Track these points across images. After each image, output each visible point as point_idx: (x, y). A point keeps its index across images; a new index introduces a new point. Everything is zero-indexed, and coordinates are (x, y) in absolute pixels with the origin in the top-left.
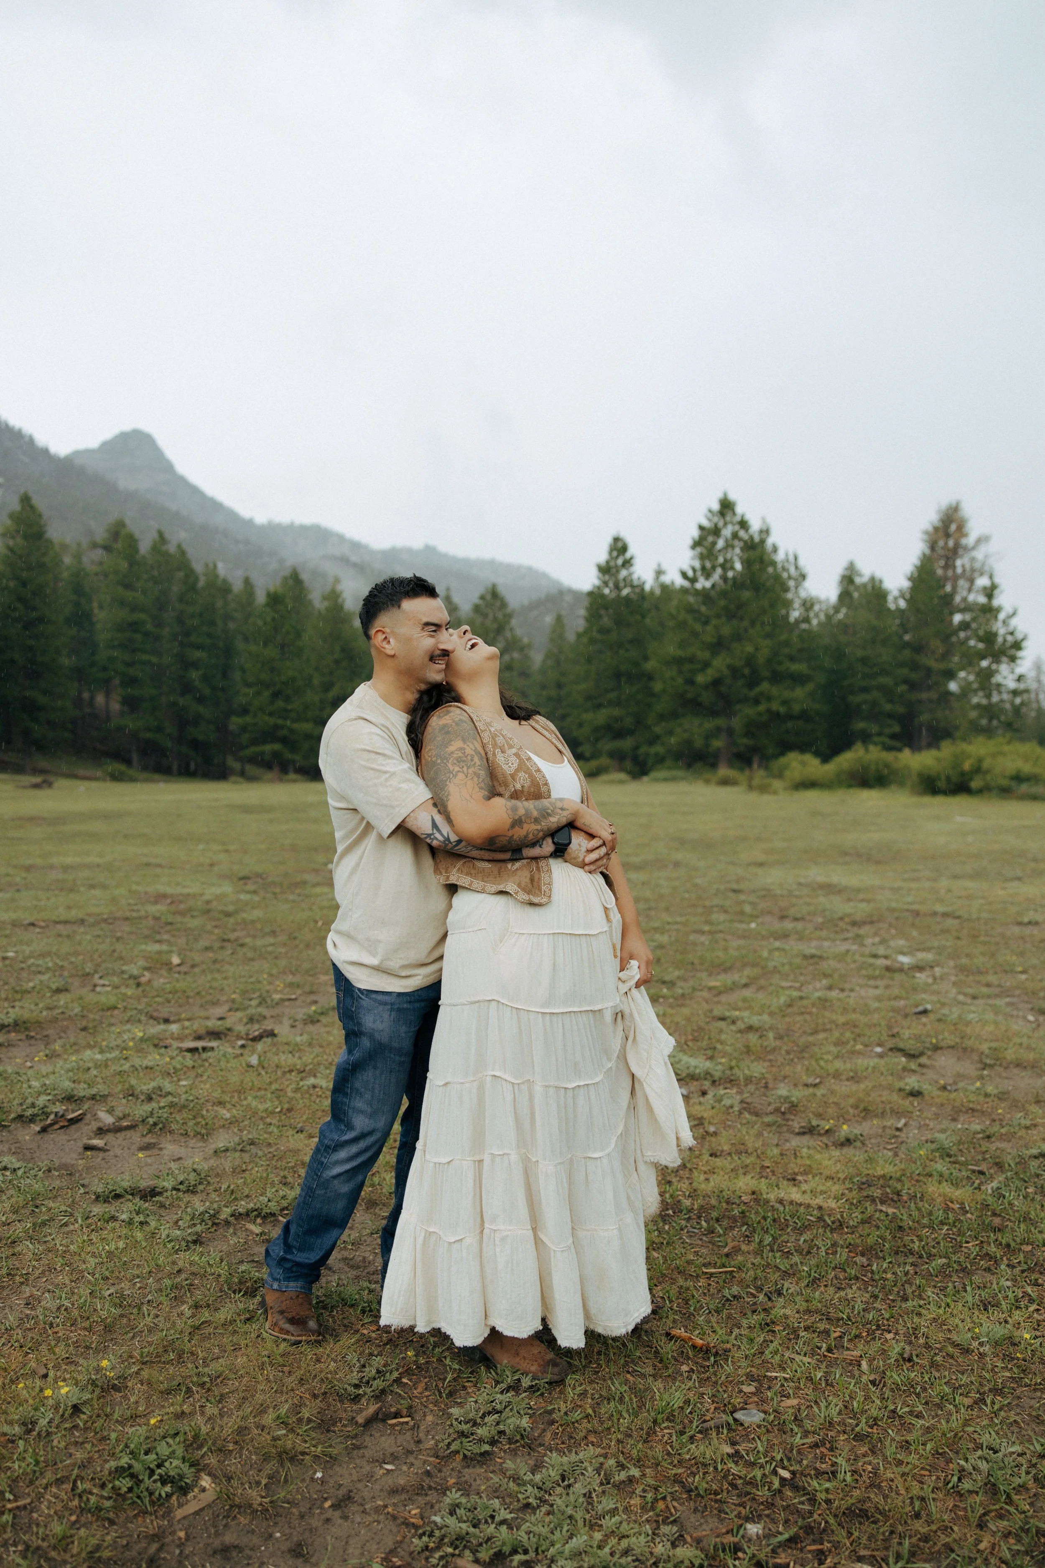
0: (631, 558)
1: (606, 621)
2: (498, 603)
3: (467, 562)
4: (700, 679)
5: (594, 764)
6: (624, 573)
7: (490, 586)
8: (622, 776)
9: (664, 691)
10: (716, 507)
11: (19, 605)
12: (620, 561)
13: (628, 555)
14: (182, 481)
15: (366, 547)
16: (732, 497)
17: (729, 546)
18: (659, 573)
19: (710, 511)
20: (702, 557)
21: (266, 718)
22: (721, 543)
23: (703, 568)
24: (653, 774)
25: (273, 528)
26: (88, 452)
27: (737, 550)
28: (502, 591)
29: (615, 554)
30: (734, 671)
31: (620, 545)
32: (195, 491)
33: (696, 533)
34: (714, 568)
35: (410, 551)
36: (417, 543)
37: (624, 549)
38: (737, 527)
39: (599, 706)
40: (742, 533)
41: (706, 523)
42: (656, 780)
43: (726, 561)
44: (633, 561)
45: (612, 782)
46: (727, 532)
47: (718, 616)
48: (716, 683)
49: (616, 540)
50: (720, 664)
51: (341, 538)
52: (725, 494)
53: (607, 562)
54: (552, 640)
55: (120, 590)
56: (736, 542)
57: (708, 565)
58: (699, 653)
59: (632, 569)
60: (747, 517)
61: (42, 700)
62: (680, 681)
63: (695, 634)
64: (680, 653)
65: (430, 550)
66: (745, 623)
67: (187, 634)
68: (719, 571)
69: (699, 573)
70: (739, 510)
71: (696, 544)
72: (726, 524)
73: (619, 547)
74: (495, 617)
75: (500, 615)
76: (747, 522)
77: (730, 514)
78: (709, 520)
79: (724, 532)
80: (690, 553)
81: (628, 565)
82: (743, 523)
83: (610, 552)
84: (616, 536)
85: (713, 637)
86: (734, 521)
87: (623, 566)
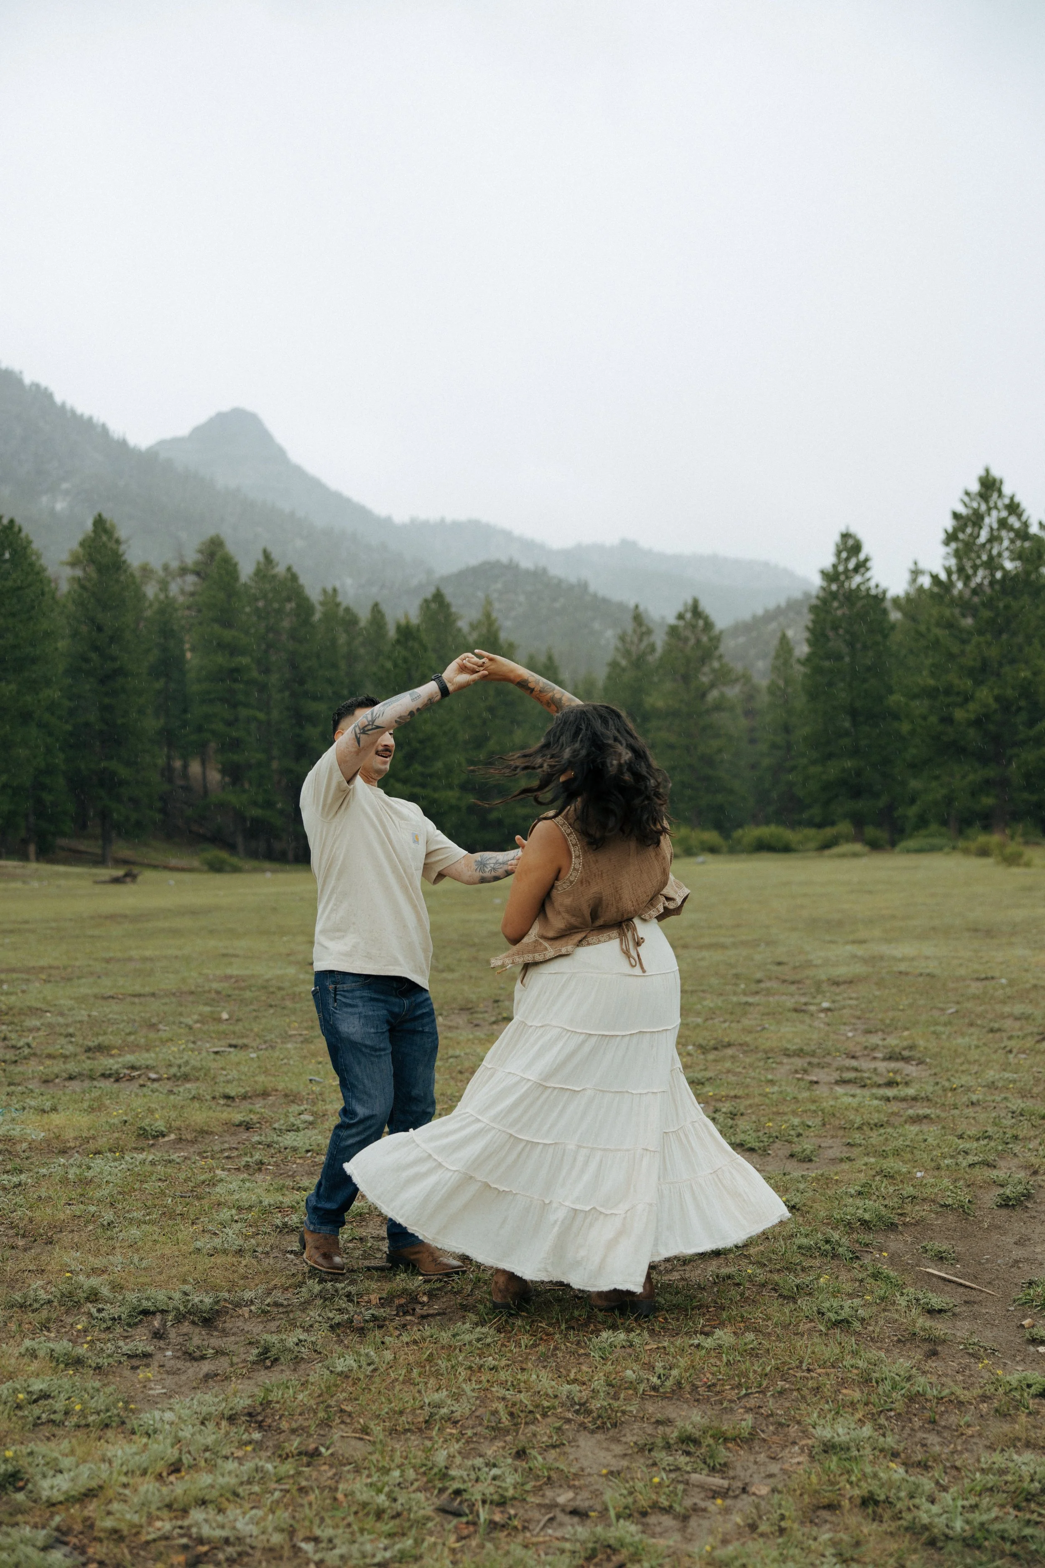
0: (867, 560)
1: (837, 644)
2: (701, 623)
4: (959, 714)
5: (829, 832)
6: (857, 579)
7: (690, 602)
8: (858, 847)
9: (913, 732)
10: (975, 487)
11: (94, 656)
12: (851, 565)
13: (862, 556)
14: (298, 471)
15: (543, 547)
16: (996, 473)
17: (992, 539)
18: (916, 573)
19: (967, 494)
20: (957, 554)
22: (984, 535)
23: (961, 570)
24: (904, 844)
25: (418, 528)
26: (176, 441)
27: (1006, 543)
28: (706, 606)
29: (844, 555)
30: (1006, 705)
31: (850, 542)
32: (315, 485)
33: (949, 524)
34: (975, 568)
35: (602, 549)
37: (856, 548)
38: (1004, 514)
39: (830, 756)
40: (1013, 521)
41: (962, 510)
42: (908, 851)
43: (991, 558)
44: (869, 564)
45: (843, 856)
46: (991, 520)
47: (981, 632)
48: (982, 720)
49: (845, 536)
50: (985, 694)
51: (508, 535)
52: (987, 471)
53: (835, 566)
54: (775, 669)
55: (216, 627)
56: (1004, 533)
57: (968, 565)
58: (956, 681)
59: (868, 575)
60: (1017, 499)
61: (124, 772)
62: (933, 719)
63: (951, 657)
64: (932, 682)
65: (628, 546)
66: (1020, 639)
67: (302, 682)
68: (981, 573)
69: (954, 577)
70: (1007, 490)
71: (951, 538)
72: (989, 509)
73: (850, 545)
74: (698, 641)
75: (705, 639)
76: (1018, 505)
77: (995, 495)
78: (966, 505)
79: (987, 520)
80: (943, 550)
81: (862, 570)
82: (1013, 508)
83: (838, 553)
84: (844, 532)
85: (975, 660)
86: (1000, 504)
87: (856, 570)
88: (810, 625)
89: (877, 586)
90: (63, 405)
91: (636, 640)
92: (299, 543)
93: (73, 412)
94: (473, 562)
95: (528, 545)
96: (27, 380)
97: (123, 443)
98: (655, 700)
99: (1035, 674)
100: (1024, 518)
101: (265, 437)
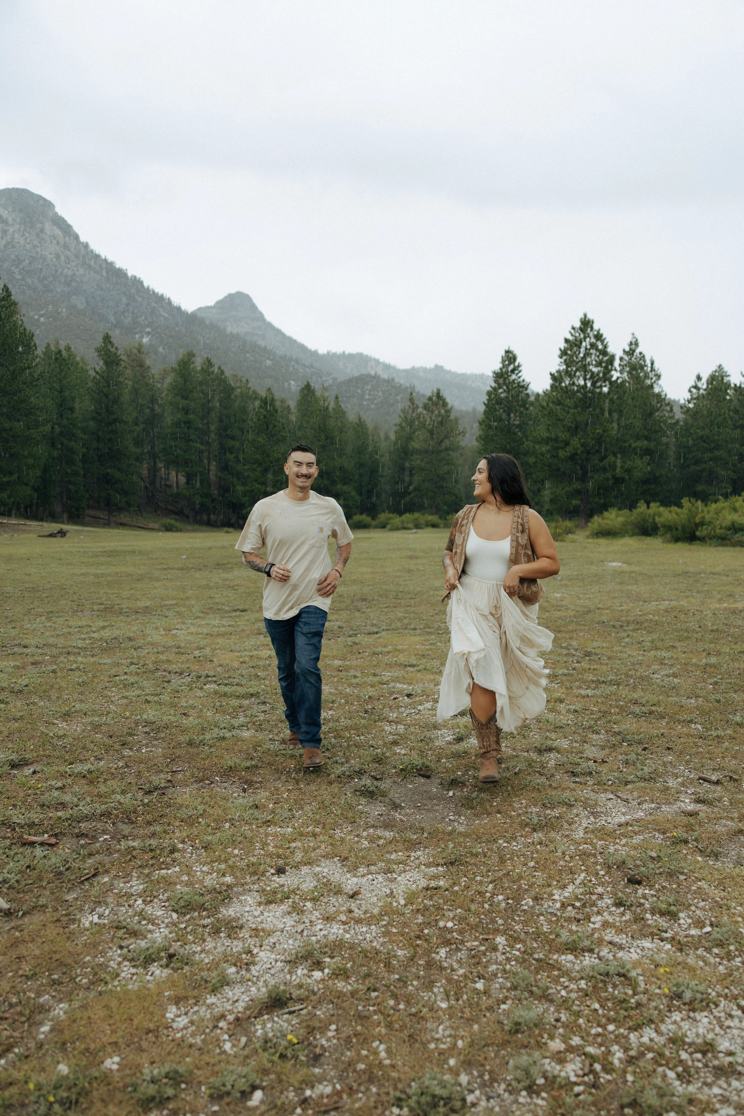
2: (441, 402)
3: (463, 376)
4: (562, 454)
6: (514, 377)
7: (435, 391)
9: (536, 463)
10: (578, 324)
11: (103, 411)
12: (510, 369)
13: (516, 364)
14: (270, 325)
15: (394, 368)
16: (590, 317)
17: (587, 354)
19: (573, 328)
20: (566, 363)
21: (259, 486)
22: (582, 352)
23: (567, 371)
25: (331, 357)
26: (206, 308)
27: (594, 357)
28: (444, 393)
29: (506, 363)
30: (587, 449)
31: (510, 355)
32: (279, 332)
33: (563, 345)
34: (576, 371)
35: (425, 370)
36: (430, 365)
37: (514, 358)
38: (593, 340)
40: (598, 344)
41: (570, 337)
43: (585, 365)
44: (520, 369)
46: (586, 344)
47: (576, 407)
48: (572, 457)
49: (507, 352)
50: (575, 442)
51: (377, 362)
52: (585, 316)
53: (501, 369)
55: (178, 399)
56: (593, 351)
57: (572, 368)
58: (561, 434)
59: (520, 375)
60: (601, 332)
61: (118, 475)
62: (548, 456)
63: (559, 420)
64: (548, 434)
65: (438, 368)
67: (226, 430)
68: (578, 374)
69: (563, 375)
70: (596, 327)
71: (563, 353)
72: (585, 338)
73: (510, 357)
74: (439, 412)
75: (443, 411)
76: (602, 336)
77: (589, 330)
78: (572, 335)
79: (584, 344)
80: (559, 360)
81: (516, 372)
82: (599, 337)
83: (503, 361)
84: (507, 349)
85: (572, 423)
86: (591, 335)
87: (513, 371)
88: (486, 402)
89: (523, 381)
90: (148, 288)
91: (410, 412)
92: (269, 363)
93: (154, 292)
94: (356, 374)
95: (387, 367)
96: (130, 274)
97: (179, 309)
98: (415, 445)
99: (604, 431)
100: (605, 343)
101: (253, 307)
